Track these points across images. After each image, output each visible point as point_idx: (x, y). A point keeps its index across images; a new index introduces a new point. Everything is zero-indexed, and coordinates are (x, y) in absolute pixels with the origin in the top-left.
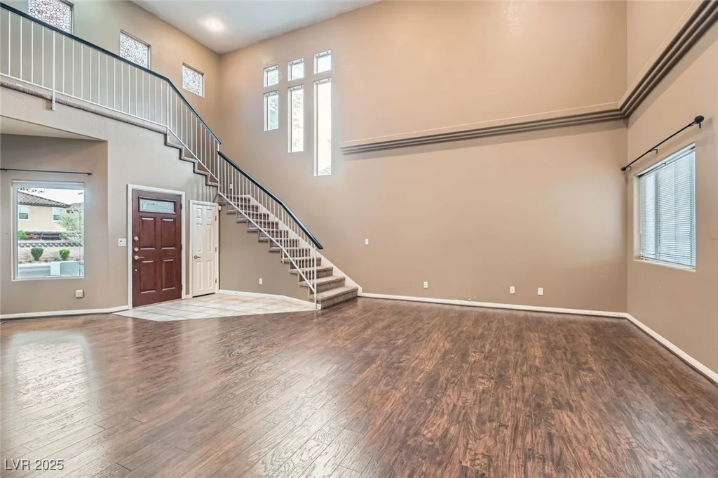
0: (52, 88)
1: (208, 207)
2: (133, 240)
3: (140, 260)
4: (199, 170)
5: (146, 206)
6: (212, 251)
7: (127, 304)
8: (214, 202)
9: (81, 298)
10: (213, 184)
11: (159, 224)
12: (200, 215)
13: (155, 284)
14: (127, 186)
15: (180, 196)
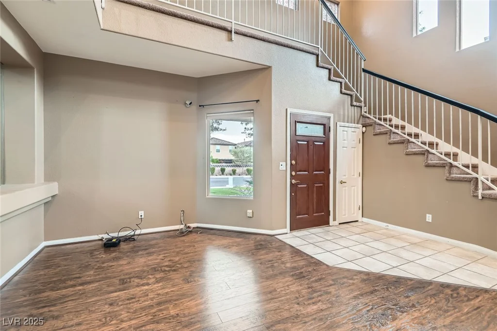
0: (232, 19)
1: (353, 129)
2: (291, 164)
3: (297, 184)
4: (345, 90)
5: (302, 130)
6: (355, 176)
7: (286, 228)
8: (358, 123)
9: (251, 217)
10: (358, 104)
11: (311, 147)
12: (345, 138)
13: (308, 209)
14: (287, 109)
15: (329, 118)
